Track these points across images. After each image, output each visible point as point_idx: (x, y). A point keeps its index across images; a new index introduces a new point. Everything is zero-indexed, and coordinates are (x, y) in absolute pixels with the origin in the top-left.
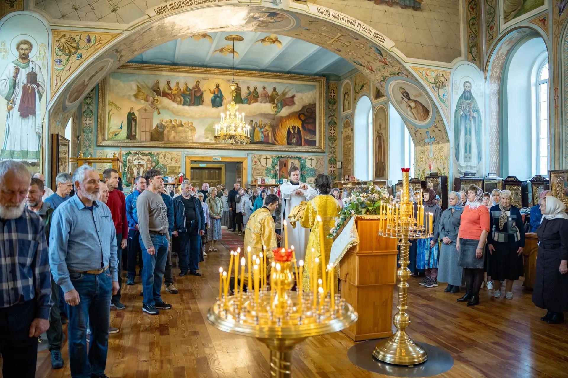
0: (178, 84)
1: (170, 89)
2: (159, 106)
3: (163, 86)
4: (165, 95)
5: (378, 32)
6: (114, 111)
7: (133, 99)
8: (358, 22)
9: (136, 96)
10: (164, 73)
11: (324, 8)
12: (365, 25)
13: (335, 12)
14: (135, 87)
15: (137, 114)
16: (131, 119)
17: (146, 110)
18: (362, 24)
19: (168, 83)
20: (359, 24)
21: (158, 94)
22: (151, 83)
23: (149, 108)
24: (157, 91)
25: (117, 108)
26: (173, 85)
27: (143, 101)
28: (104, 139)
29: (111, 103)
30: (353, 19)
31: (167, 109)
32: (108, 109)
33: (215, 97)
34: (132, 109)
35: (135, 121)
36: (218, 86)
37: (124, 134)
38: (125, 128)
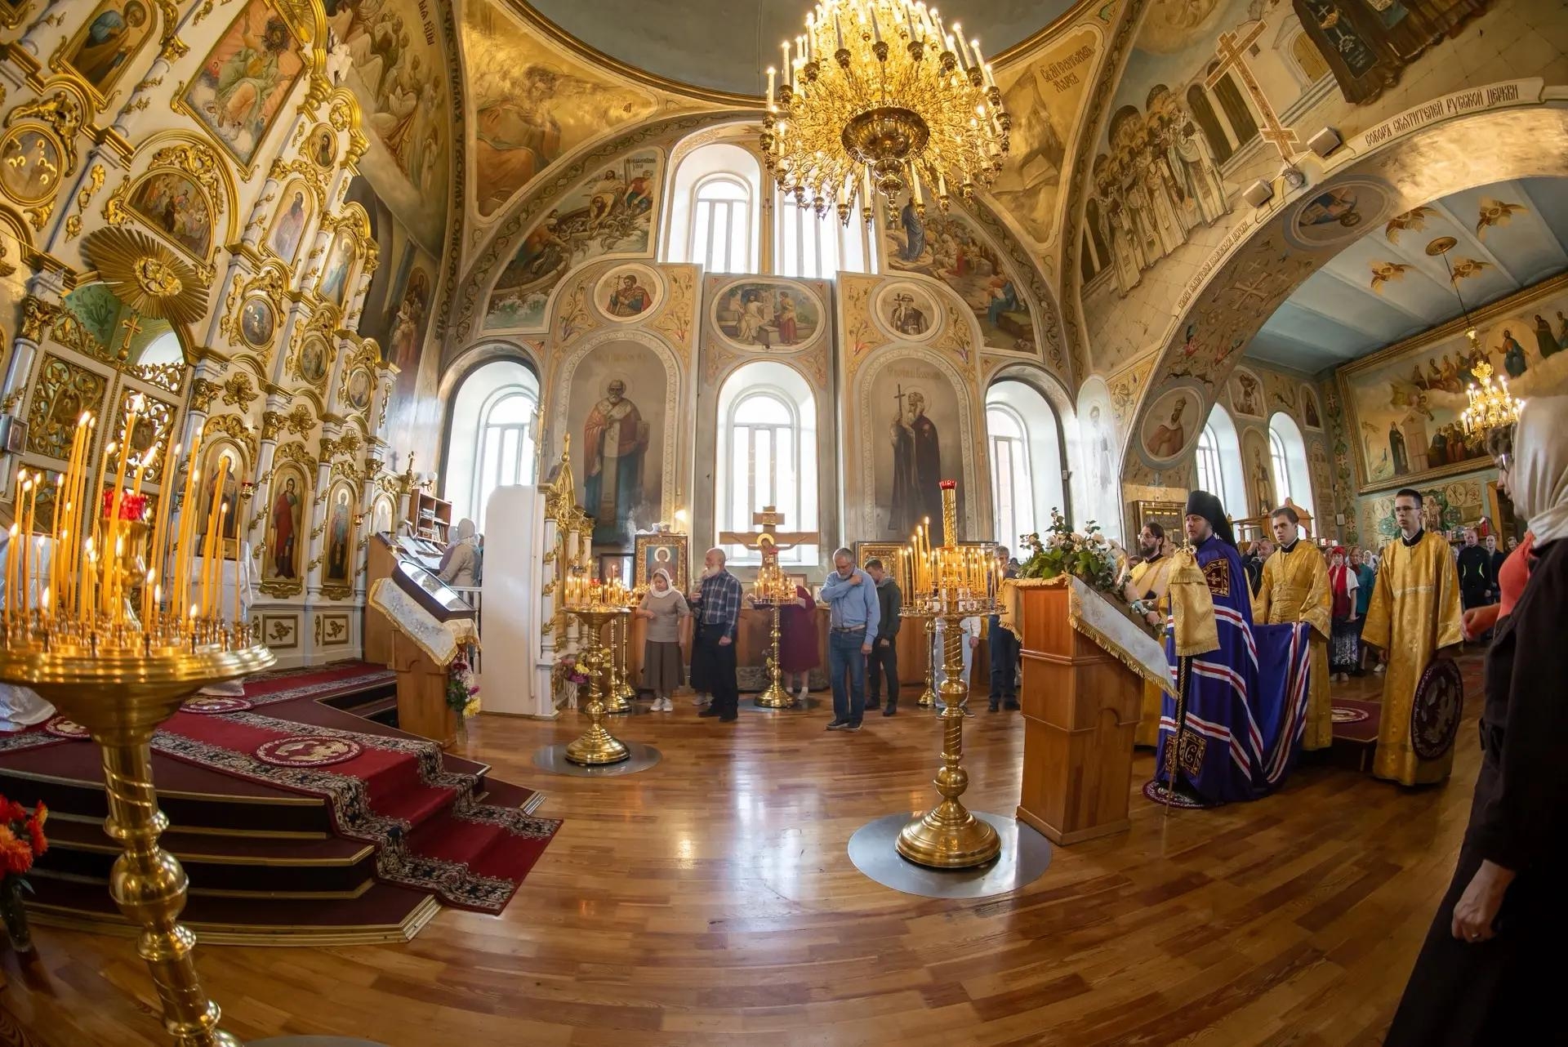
0: (1446, 358)
1: (1437, 371)
2: (1430, 407)
3: (1426, 372)
4: (1434, 384)
5: (1493, 86)
6: (1372, 435)
7: (1391, 407)
8: (1443, 100)
9: (1394, 402)
10: (1422, 349)
11: (1377, 128)
12: (1461, 94)
13: (1395, 118)
14: (1389, 389)
15: (1401, 430)
16: (1396, 439)
17: (1412, 420)
18: (1454, 96)
19: (1432, 362)
20: (1449, 102)
21: (1424, 387)
22: (1407, 373)
23: (1416, 414)
24: (1421, 384)
25: (1375, 429)
26: (1440, 365)
27: (1405, 407)
28: (1366, 482)
29: (1365, 425)
30: (1433, 102)
31: (1442, 407)
32: (1363, 433)
33: (1510, 357)
34: (1394, 424)
35: (1401, 442)
36: (1507, 335)
37: (1390, 467)
38: (1390, 458)
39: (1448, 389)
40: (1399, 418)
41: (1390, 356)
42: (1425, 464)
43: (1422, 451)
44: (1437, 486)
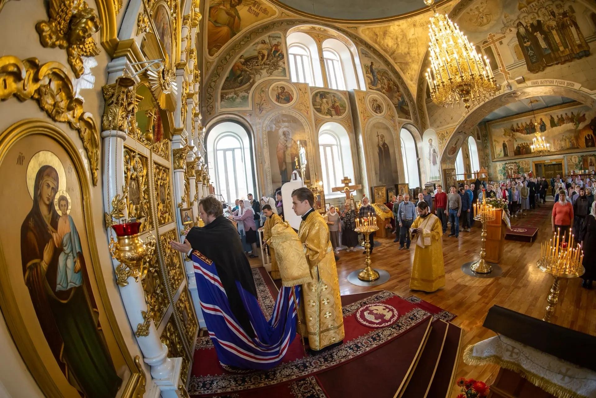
0: (522, 124)
1: (519, 127)
2: (516, 137)
3: (515, 127)
4: (517, 131)
5: (568, 82)
6: (497, 144)
7: (504, 136)
8: (555, 80)
9: (504, 135)
10: (514, 120)
11: (535, 81)
12: (560, 80)
13: (541, 80)
14: (503, 130)
15: (506, 143)
16: (504, 146)
17: (510, 141)
18: (558, 80)
19: (517, 124)
20: (556, 81)
21: (514, 131)
22: (509, 126)
23: (511, 139)
24: (513, 130)
25: (498, 142)
26: (520, 125)
27: (508, 137)
28: (495, 158)
29: (495, 141)
30: (552, 80)
31: (520, 138)
32: (494, 143)
33: (542, 126)
34: (504, 141)
35: (506, 147)
36: (541, 119)
37: (502, 154)
38: (503, 152)
39: (522, 133)
40: (506, 139)
41: (505, 121)
42: (513, 154)
43: (512, 150)
44: (517, 161)
